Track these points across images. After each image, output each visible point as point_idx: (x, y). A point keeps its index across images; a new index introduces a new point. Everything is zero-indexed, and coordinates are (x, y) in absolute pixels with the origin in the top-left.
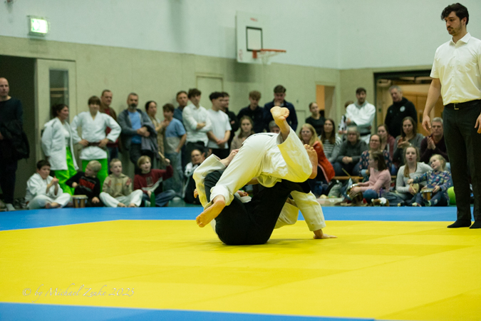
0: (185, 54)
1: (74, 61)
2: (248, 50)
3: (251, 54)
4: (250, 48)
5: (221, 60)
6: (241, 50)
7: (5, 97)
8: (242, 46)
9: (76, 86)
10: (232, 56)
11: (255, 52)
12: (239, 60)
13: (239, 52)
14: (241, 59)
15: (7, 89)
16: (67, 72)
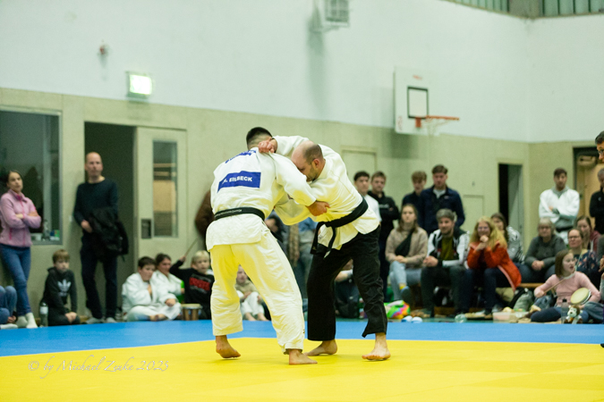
0: (328, 122)
1: (184, 130)
2: (410, 117)
3: (413, 122)
4: (412, 114)
5: (375, 129)
6: (400, 117)
7: (96, 177)
8: (401, 112)
9: (187, 162)
10: (388, 125)
11: (419, 120)
12: (398, 130)
13: (397, 120)
14: (400, 128)
15: (99, 167)
16: (175, 144)
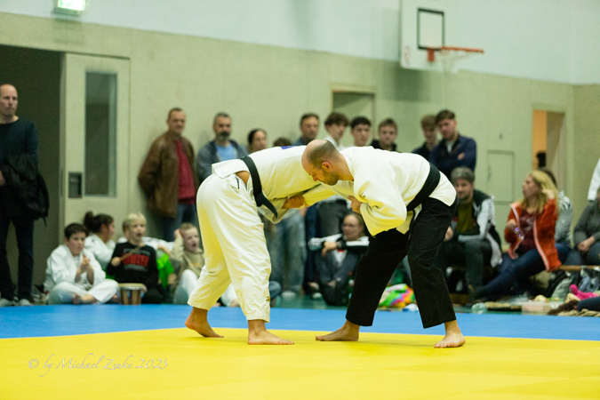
0: (314, 52)
1: (128, 59)
2: (421, 48)
3: (424, 54)
4: (423, 44)
5: (374, 63)
6: (408, 48)
7: (10, 117)
8: (409, 40)
9: (130, 100)
10: (392, 57)
11: (431, 52)
12: (404, 65)
13: (404, 50)
14: (408, 62)
15: (15, 103)
16: (115, 76)
